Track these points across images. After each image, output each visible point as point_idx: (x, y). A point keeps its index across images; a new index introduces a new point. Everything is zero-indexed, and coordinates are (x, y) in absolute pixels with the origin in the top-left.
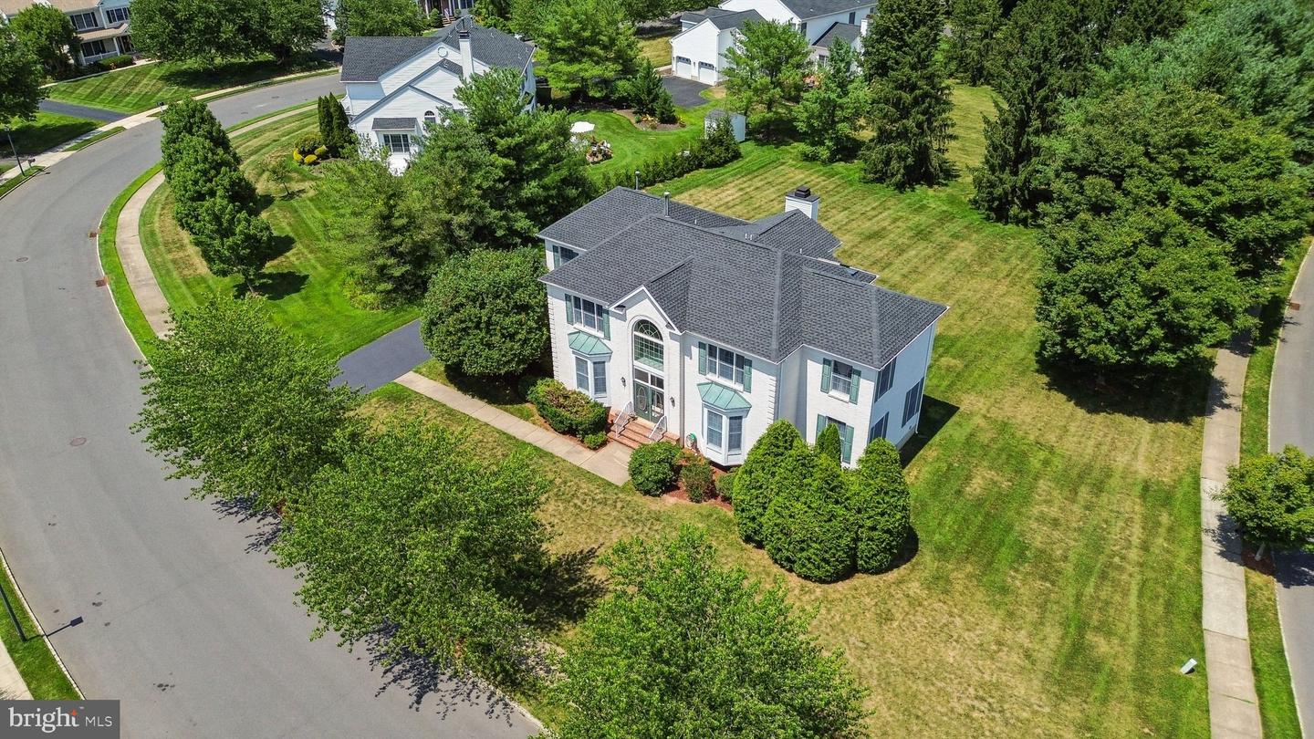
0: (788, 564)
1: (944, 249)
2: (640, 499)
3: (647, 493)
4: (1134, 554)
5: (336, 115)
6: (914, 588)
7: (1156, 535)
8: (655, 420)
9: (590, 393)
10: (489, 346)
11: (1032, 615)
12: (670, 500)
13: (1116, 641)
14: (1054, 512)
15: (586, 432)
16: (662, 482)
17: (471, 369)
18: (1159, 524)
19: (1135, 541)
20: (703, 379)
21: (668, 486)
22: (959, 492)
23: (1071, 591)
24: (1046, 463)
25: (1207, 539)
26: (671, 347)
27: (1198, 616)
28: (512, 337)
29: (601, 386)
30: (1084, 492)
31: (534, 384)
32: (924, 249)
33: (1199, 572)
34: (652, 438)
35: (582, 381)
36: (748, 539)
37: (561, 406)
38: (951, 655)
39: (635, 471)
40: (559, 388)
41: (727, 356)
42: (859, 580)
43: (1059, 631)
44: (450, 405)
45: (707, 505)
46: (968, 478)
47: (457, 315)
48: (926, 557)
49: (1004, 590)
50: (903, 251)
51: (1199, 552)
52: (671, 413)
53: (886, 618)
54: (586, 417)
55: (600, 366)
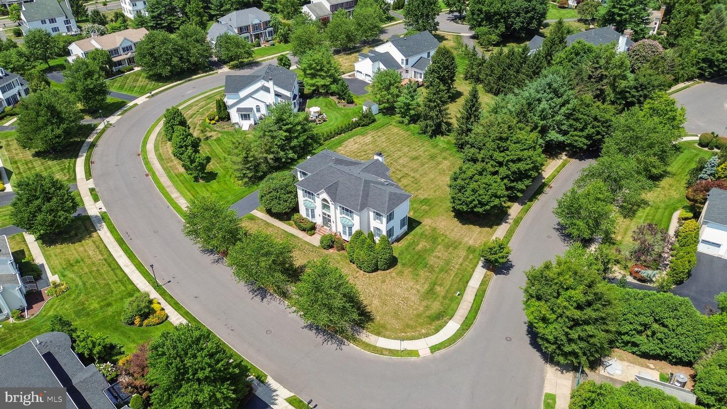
0: (360, 268)
1: (438, 164)
2: (323, 250)
3: (325, 249)
4: (457, 266)
5: (222, 106)
6: (394, 274)
7: (466, 261)
8: (329, 227)
9: (310, 218)
10: (280, 204)
11: (423, 281)
12: (331, 251)
13: (442, 288)
14: (440, 255)
15: (308, 231)
16: (329, 245)
17: (274, 211)
19: (459, 263)
20: (341, 216)
21: (331, 247)
22: (414, 249)
23: (436, 275)
24: (443, 240)
25: (480, 263)
26: (332, 207)
27: (467, 282)
28: (286, 201)
29: (313, 216)
30: (451, 249)
31: (293, 215)
32: (432, 164)
33: (474, 271)
34: (327, 232)
35: (308, 215)
36: (351, 262)
37: (301, 222)
38: (398, 291)
39: (322, 242)
40: (301, 216)
41: (347, 210)
42: (379, 272)
43: (428, 285)
44: (268, 221)
45: (341, 252)
46: (418, 244)
47: (269, 195)
48: (399, 266)
49: (417, 275)
50: (424, 165)
52: (333, 225)
53: (384, 282)
54: (308, 226)
55: (313, 211)
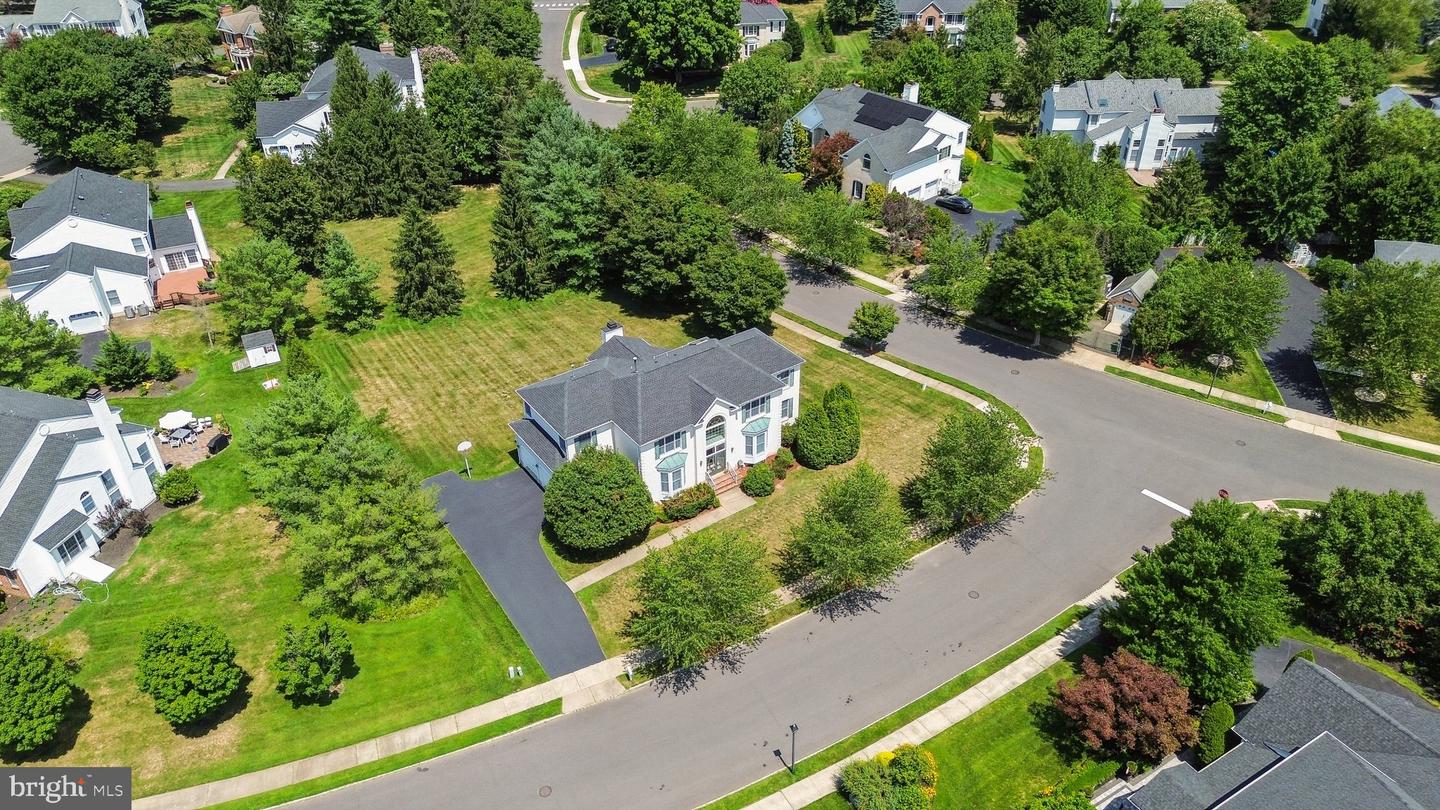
2: (773, 498)
4: (860, 374)
7: (850, 365)
12: (778, 487)
13: (907, 397)
18: (843, 362)
20: (744, 425)
23: (877, 396)
25: (855, 356)
27: (897, 375)
33: (873, 365)
41: (755, 404)
45: (789, 474)
51: (862, 360)
52: (731, 458)
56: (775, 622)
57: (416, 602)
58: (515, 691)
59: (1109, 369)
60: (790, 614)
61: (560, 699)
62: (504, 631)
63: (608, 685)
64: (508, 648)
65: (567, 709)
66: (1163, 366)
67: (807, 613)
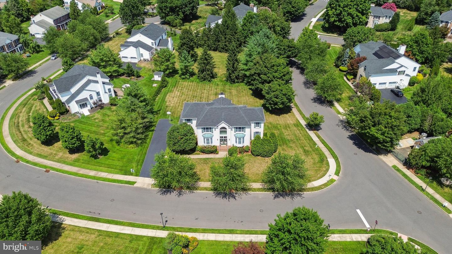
4: (300, 135)
7: (300, 131)
8: (226, 144)
9: (210, 145)
11: (297, 149)
13: (307, 147)
14: (287, 133)
15: (216, 151)
18: (299, 129)
19: (299, 133)
20: (235, 133)
23: (298, 143)
24: (280, 126)
25: (306, 129)
26: (228, 130)
27: (313, 140)
29: (212, 142)
30: (288, 129)
31: (197, 147)
33: (308, 134)
35: (208, 143)
36: (257, 155)
40: (200, 146)
41: (240, 128)
43: (301, 149)
49: (291, 147)
51: (306, 131)
52: (229, 142)
55: (211, 139)
56: (200, 190)
57: (131, 145)
58: (130, 175)
59: (394, 167)
60: (206, 190)
61: (136, 182)
62: (141, 161)
63: (149, 184)
64: (138, 165)
65: (135, 185)
66: (418, 173)
67: (212, 192)
